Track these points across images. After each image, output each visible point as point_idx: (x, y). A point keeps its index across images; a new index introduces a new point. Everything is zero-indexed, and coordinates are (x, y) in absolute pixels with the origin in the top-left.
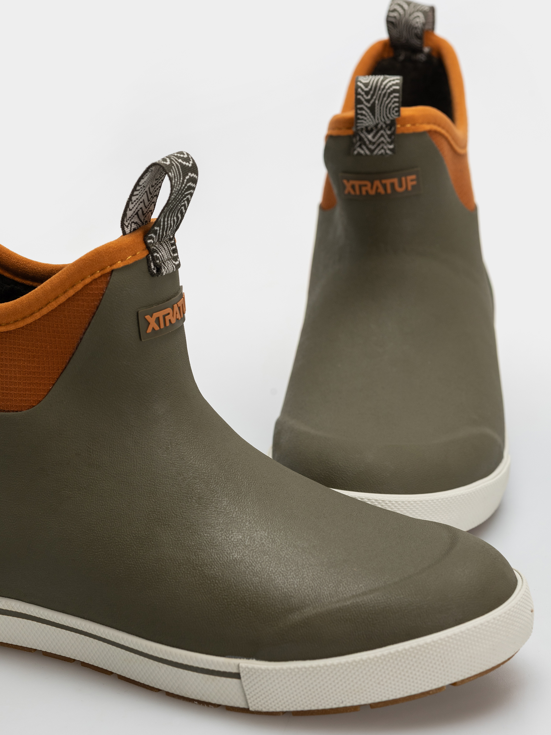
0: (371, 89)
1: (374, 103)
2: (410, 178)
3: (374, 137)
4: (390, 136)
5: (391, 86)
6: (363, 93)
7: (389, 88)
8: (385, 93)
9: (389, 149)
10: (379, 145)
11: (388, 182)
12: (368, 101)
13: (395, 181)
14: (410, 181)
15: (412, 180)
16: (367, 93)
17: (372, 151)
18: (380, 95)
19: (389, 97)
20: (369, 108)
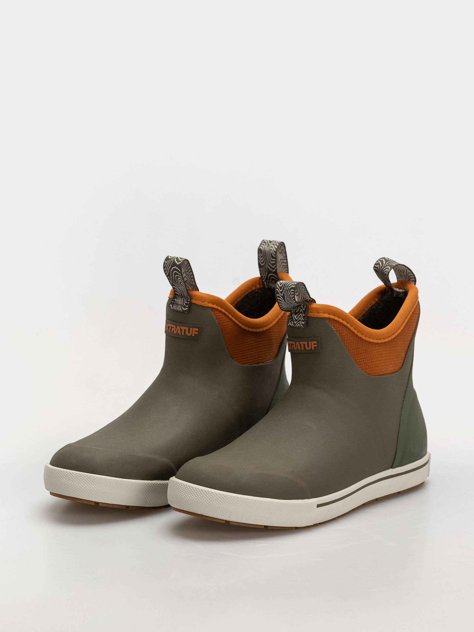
0: (282, 286)
1: (284, 294)
2: (313, 342)
3: (297, 317)
4: (304, 317)
5: (291, 285)
6: (279, 288)
7: (290, 287)
8: (288, 288)
9: (302, 324)
10: (298, 321)
11: (302, 343)
12: (281, 292)
13: (306, 343)
14: (313, 345)
15: (314, 344)
16: (281, 288)
17: (295, 324)
18: (286, 289)
19: (290, 291)
20: (282, 296)
